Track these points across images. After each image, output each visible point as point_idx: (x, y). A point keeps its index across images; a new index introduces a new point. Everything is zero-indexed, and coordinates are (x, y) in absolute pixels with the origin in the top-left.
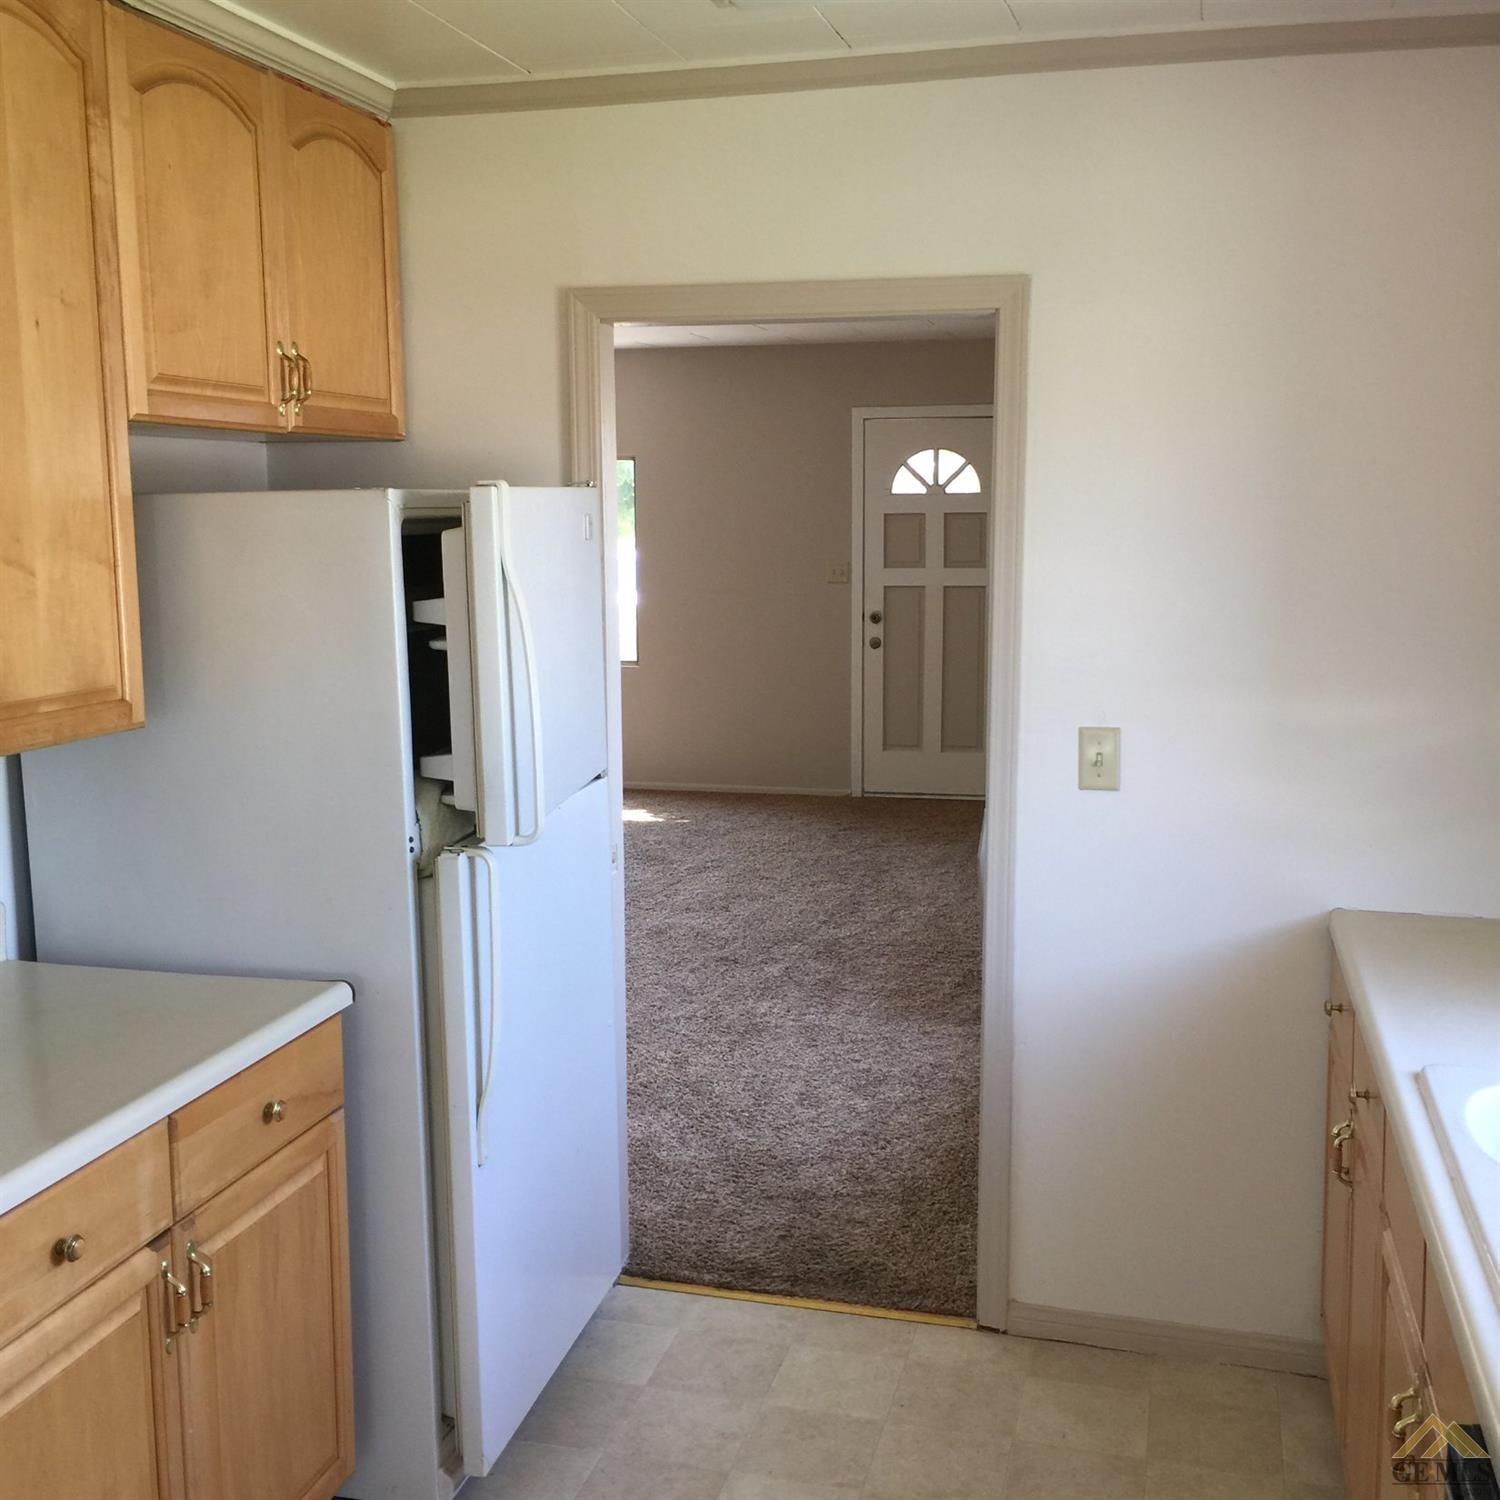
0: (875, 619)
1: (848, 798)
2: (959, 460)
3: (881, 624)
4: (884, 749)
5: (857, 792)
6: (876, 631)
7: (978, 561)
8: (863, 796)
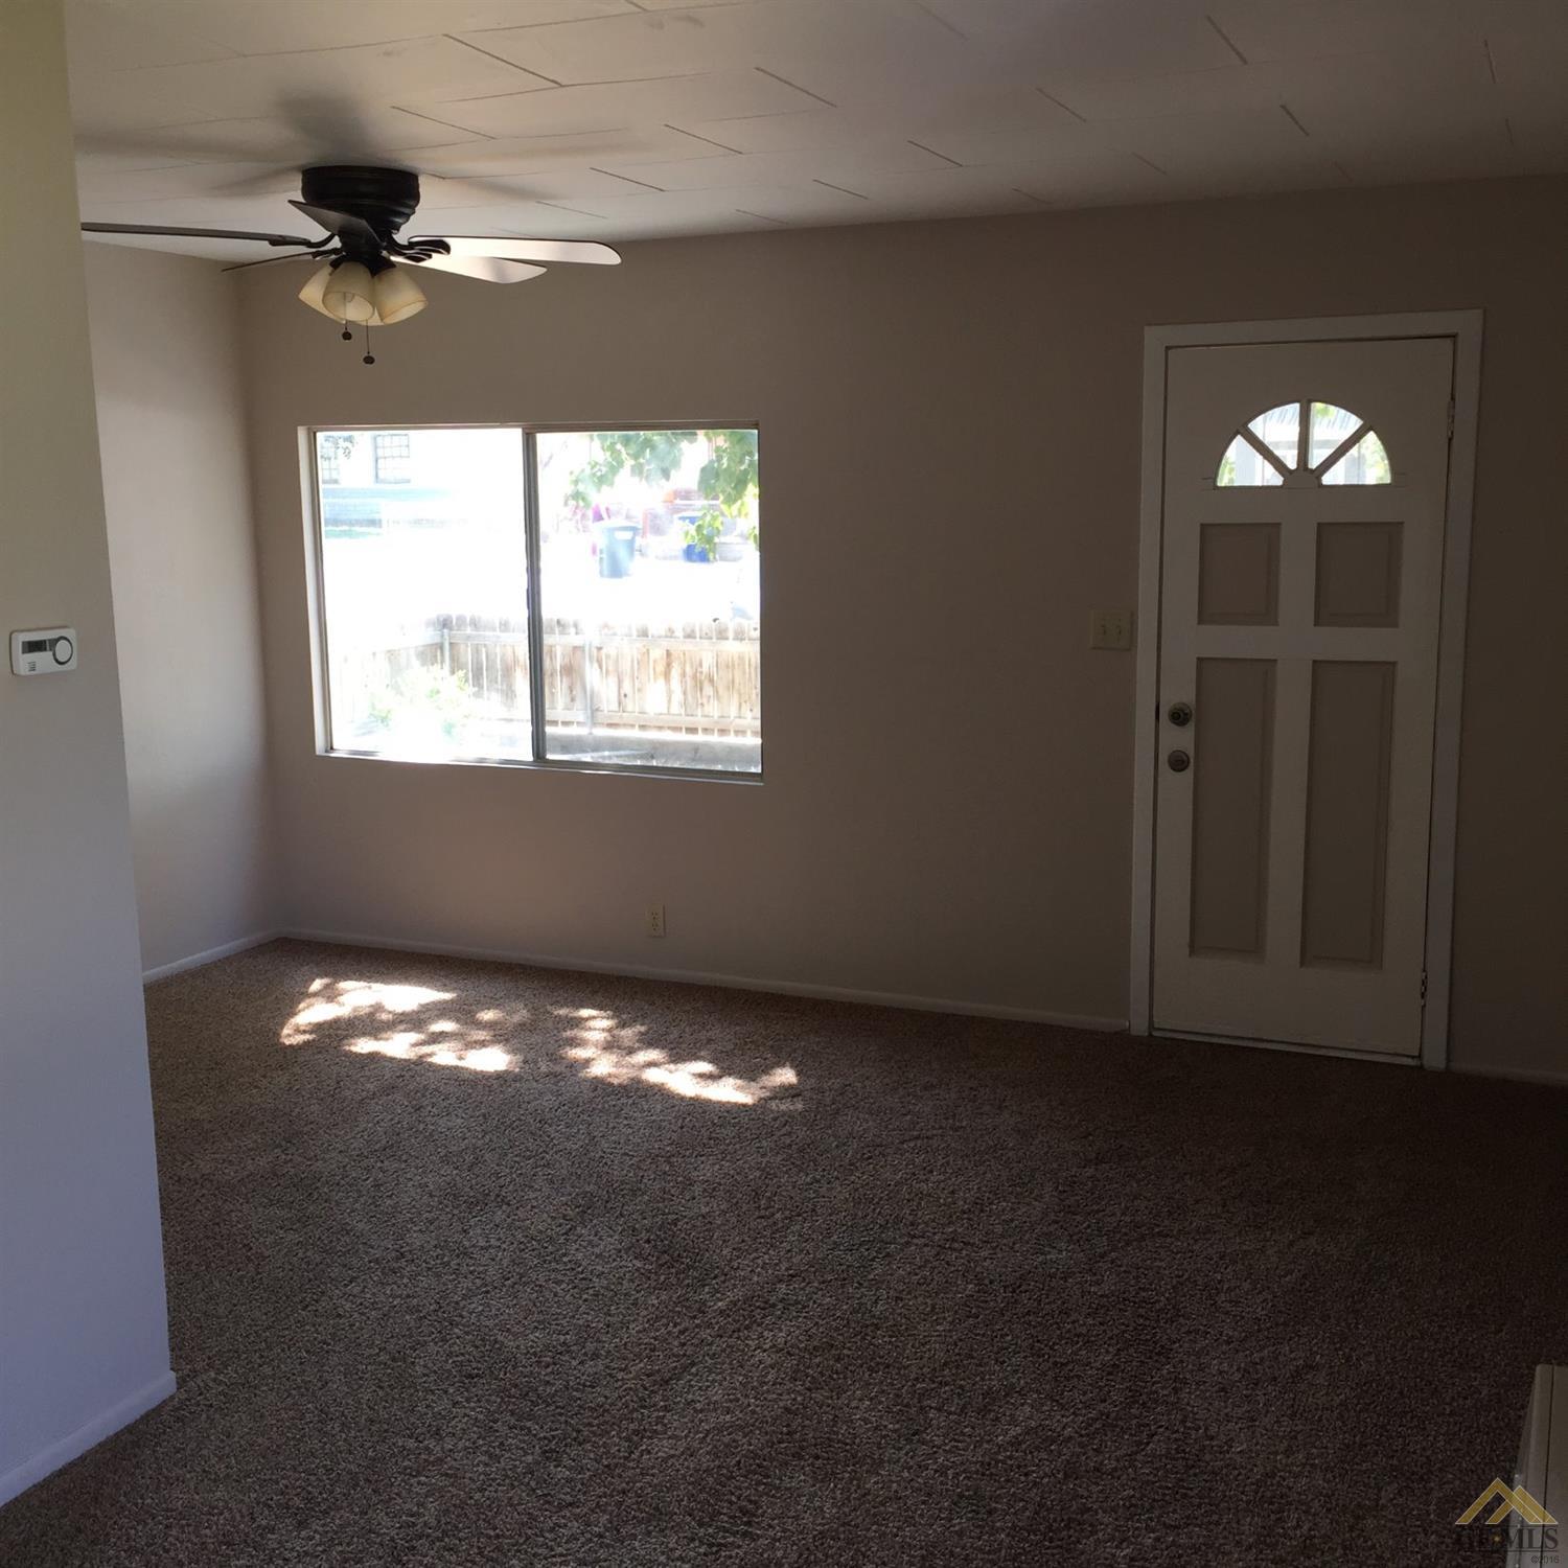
0: (1179, 717)
3: (1191, 726)
4: (1192, 953)
6: (1181, 739)
7: (1385, 614)
8: (1150, 1035)
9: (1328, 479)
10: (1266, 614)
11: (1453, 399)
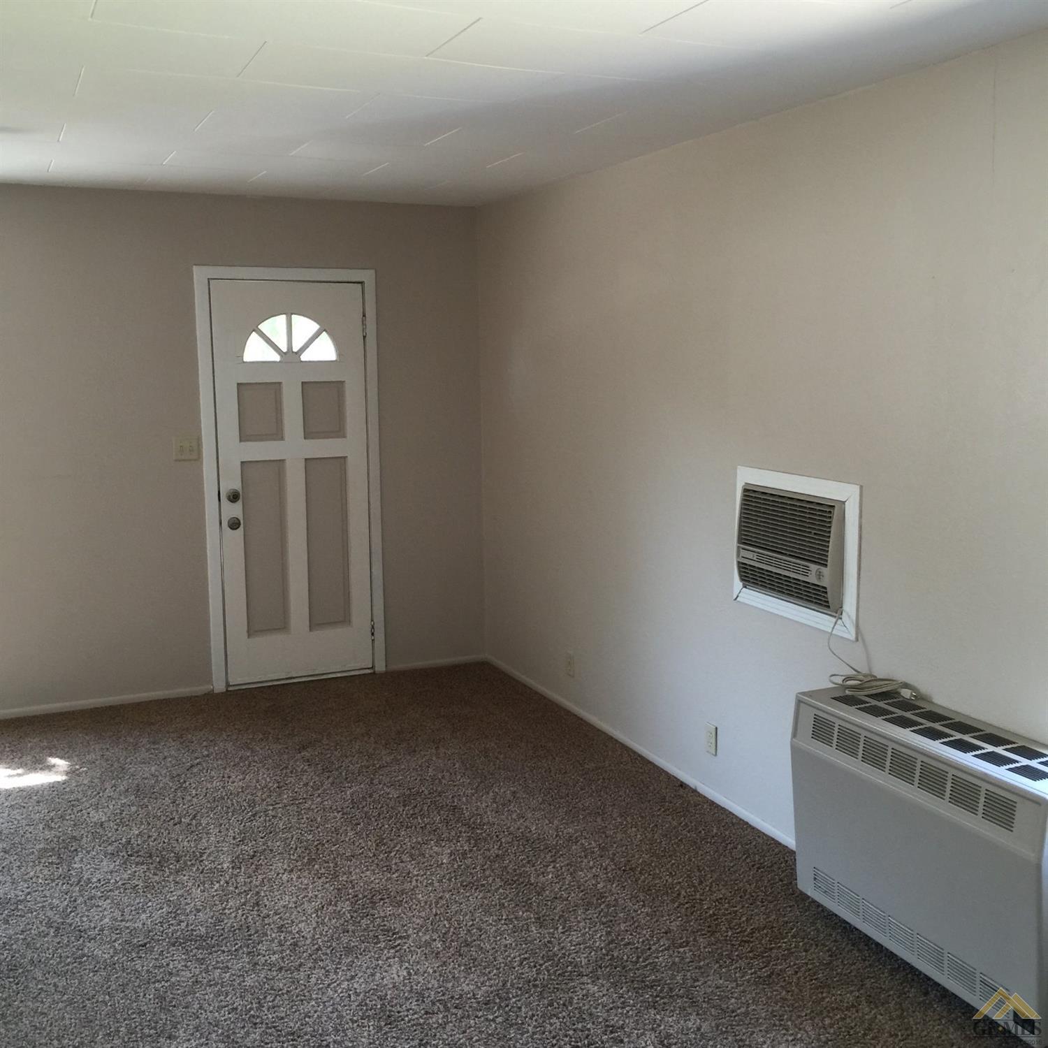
1: (210, 696)
2: (313, 327)
4: (249, 636)
5: (219, 686)
7: (338, 431)
8: (227, 691)
9: (305, 357)
10: (277, 433)
11: (364, 316)
